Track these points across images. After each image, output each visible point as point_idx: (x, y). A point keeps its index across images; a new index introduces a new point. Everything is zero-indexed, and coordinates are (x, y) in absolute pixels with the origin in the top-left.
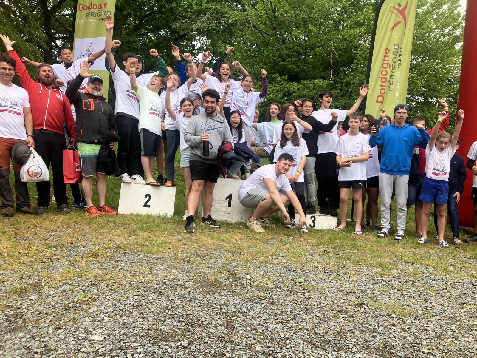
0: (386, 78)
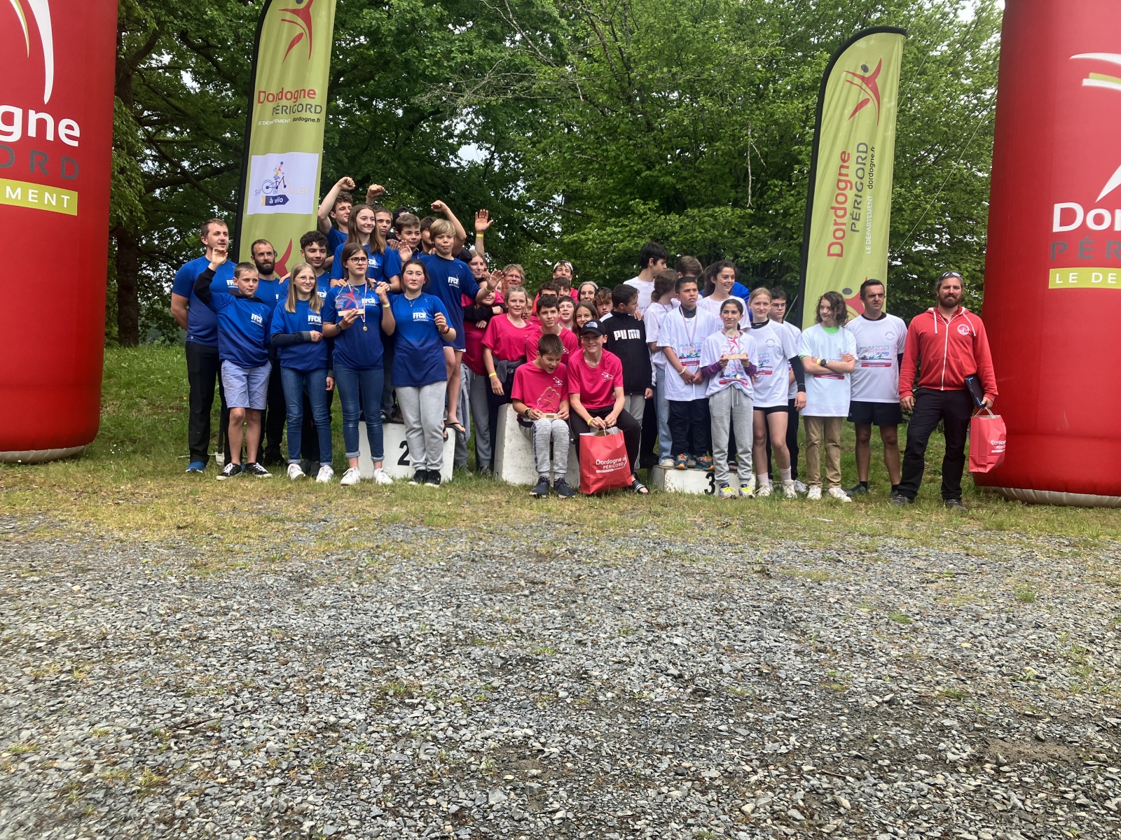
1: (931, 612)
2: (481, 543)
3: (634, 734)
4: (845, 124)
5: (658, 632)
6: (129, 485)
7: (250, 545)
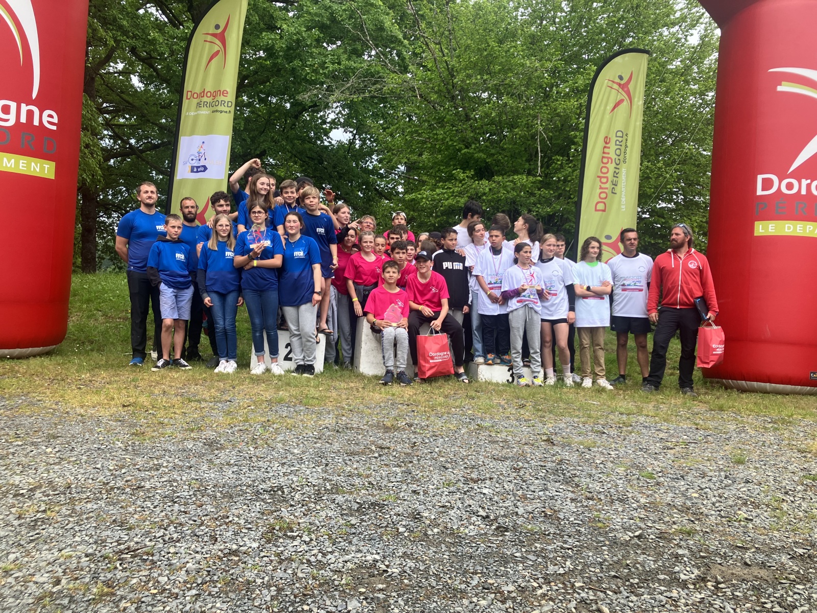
1: (670, 471)
2: (344, 418)
3: (454, 559)
4: (607, 116)
5: (472, 485)
6: (88, 375)
7: (176, 419)
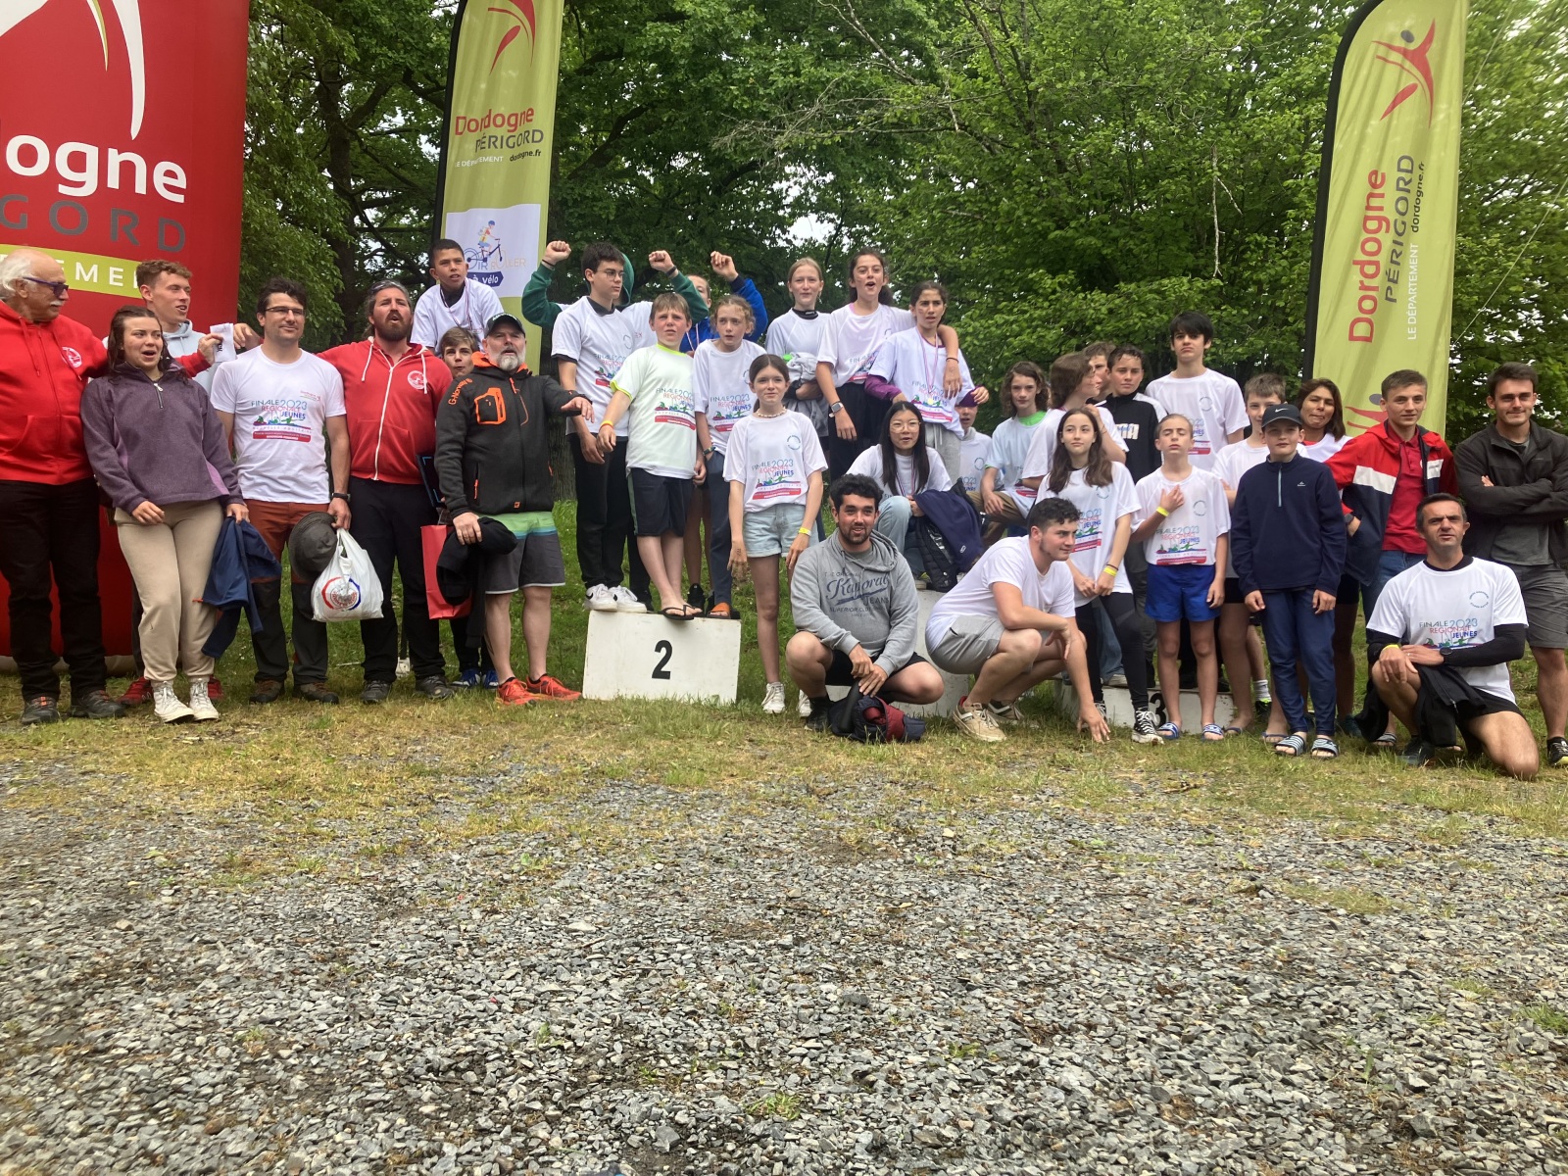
0: (1377, 264)
4: (1377, 125)
5: (1033, 1051)
